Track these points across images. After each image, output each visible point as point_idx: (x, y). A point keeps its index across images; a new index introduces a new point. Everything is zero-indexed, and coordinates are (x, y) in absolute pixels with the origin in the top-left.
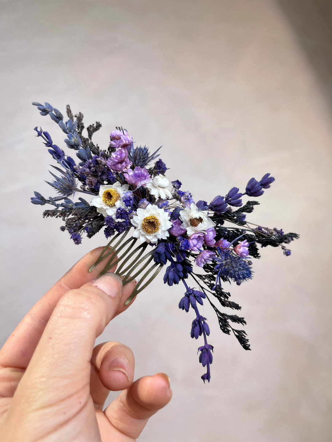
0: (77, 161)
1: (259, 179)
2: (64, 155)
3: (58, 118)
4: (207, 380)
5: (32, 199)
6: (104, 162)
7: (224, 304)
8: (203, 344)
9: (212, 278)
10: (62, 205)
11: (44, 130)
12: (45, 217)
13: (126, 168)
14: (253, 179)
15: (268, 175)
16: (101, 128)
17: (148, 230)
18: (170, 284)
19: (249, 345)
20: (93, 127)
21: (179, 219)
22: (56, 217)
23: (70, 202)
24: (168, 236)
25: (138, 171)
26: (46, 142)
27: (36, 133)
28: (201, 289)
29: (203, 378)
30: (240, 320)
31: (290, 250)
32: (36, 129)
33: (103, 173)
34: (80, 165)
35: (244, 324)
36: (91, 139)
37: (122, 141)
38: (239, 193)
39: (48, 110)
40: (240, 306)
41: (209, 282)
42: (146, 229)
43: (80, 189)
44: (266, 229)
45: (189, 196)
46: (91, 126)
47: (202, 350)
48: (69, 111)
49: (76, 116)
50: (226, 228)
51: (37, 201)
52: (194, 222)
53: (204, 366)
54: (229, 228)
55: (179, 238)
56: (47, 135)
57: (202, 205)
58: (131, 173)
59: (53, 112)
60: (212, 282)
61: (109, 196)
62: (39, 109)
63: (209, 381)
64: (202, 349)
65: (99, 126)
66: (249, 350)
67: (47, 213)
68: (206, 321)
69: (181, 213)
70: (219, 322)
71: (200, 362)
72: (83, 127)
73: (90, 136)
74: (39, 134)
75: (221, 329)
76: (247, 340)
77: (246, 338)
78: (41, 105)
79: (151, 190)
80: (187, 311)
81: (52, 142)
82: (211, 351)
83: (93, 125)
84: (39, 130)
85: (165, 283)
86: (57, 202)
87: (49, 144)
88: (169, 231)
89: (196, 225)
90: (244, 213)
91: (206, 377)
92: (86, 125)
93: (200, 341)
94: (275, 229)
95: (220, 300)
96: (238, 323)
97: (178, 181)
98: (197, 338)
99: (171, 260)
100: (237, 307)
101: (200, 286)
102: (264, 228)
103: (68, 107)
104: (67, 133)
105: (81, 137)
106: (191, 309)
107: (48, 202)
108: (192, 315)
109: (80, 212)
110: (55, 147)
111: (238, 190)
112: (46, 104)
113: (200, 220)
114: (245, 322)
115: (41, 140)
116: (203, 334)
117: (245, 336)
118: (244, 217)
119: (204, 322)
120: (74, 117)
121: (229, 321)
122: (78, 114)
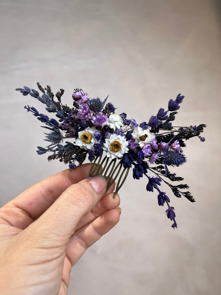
0: (57, 119)
1: (174, 99)
2: (48, 118)
3: (36, 95)
4: (175, 227)
5: (37, 152)
7: (172, 180)
8: (168, 208)
9: (161, 167)
10: (57, 150)
11: (31, 107)
12: (50, 160)
13: (90, 116)
14: (171, 100)
15: (180, 95)
16: (64, 92)
17: (115, 150)
18: (138, 178)
19: (194, 199)
20: (60, 93)
21: (132, 138)
22: (57, 159)
23: (61, 146)
24: (128, 150)
25: (99, 116)
26: (34, 114)
27: (26, 110)
28: (156, 175)
29: (173, 226)
30: (185, 186)
32: (25, 107)
33: (77, 123)
34: (60, 121)
35: (188, 188)
36: (60, 102)
37: (83, 100)
38: (164, 111)
39: (27, 91)
40: (182, 178)
41: (161, 170)
42: (113, 150)
43: (65, 137)
44: (186, 127)
45: (134, 121)
46: (58, 93)
48: (40, 87)
50: (161, 134)
51: (41, 152)
52: (143, 138)
53: (172, 220)
54: (163, 134)
55: (135, 150)
56: (33, 109)
57: (144, 126)
58: (94, 118)
59: (31, 92)
60: (163, 170)
61: (85, 137)
62: (21, 92)
63: (177, 227)
64: (167, 211)
65: (63, 91)
66: (194, 202)
67: (50, 158)
68: (166, 194)
69: (132, 134)
70: (173, 191)
71: (168, 218)
72: (53, 96)
73: (59, 99)
74: (29, 110)
75: (175, 195)
76: (192, 196)
77: (191, 195)
78: (22, 89)
79: (110, 125)
80: (152, 191)
81: (38, 113)
82: (174, 211)
83: (59, 92)
84: (27, 107)
85: (134, 179)
86: (53, 149)
87: (36, 114)
88: (128, 147)
89: (144, 140)
90: (170, 122)
92: (55, 94)
93: (165, 207)
94: (191, 127)
95: (170, 178)
96: (184, 188)
97: (123, 113)
98: (163, 205)
99: (134, 164)
100: (181, 179)
101: (156, 173)
102: (184, 127)
103: (38, 84)
104: (45, 103)
105: (54, 103)
106: (154, 189)
107: (48, 150)
108: (156, 193)
109: (71, 152)
110: (41, 115)
111: (163, 110)
112: (25, 87)
113: (146, 136)
114: (188, 187)
115: (31, 113)
116: (165, 202)
117: (190, 195)
118: (171, 124)
119: (165, 195)
120: (44, 90)
121: (179, 189)
122: (47, 87)
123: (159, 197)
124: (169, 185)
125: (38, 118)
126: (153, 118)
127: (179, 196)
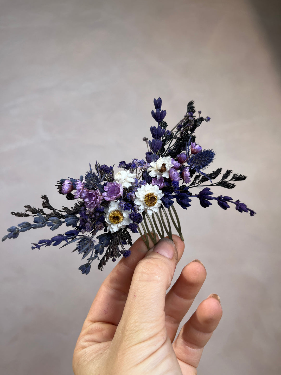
2: (62, 235)
3: (27, 226)
6: (92, 210)
7: (214, 178)
8: (235, 205)
10: (97, 253)
11: (37, 242)
12: (102, 269)
13: (100, 196)
15: (155, 100)
16: (47, 196)
18: (189, 205)
19: (244, 176)
20: (45, 202)
21: (153, 178)
23: (97, 246)
24: (162, 192)
25: (107, 188)
26: (46, 245)
27: (37, 249)
30: (228, 172)
31: (208, 117)
32: (33, 248)
35: (231, 172)
36: (53, 209)
38: (157, 128)
39: (16, 232)
40: (220, 168)
41: (200, 180)
42: (152, 205)
43: (92, 235)
46: (43, 204)
48: (19, 215)
49: (26, 211)
51: (88, 270)
52: (163, 169)
53: (246, 211)
56: (41, 242)
57: (150, 158)
58: (105, 194)
59: (20, 228)
60: (200, 178)
61: (115, 218)
62: (10, 238)
63: (255, 213)
65: (45, 197)
67: (100, 267)
68: (223, 196)
69: (150, 174)
70: (224, 187)
71: (242, 212)
72: (41, 210)
73: (51, 208)
74: (39, 247)
75: (229, 188)
76: (241, 175)
78: (8, 235)
79: (124, 186)
80: (211, 204)
81: (49, 240)
82: (240, 202)
83: (43, 201)
84: (35, 246)
85: (186, 209)
86: (93, 256)
87: (48, 243)
89: (165, 169)
91: (252, 213)
92: (41, 207)
93: (232, 206)
96: (229, 175)
97: (121, 163)
98: (229, 207)
99: (174, 197)
100: (219, 171)
101: (196, 186)
102: (180, 123)
103: (13, 213)
104: (45, 226)
105: (51, 215)
106: (210, 201)
108: (214, 202)
109: (115, 243)
110: (53, 240)
113: (164, 165)
116: (227, 202)
117: (238, 176)
118: (168, 131)
119: (223, 198)
120: (26, 213)
121: (226, 180)
122: (25, 208)
123: (219, 203)
124: (216, 185)
125: (54, 245)
127: (233, 186)
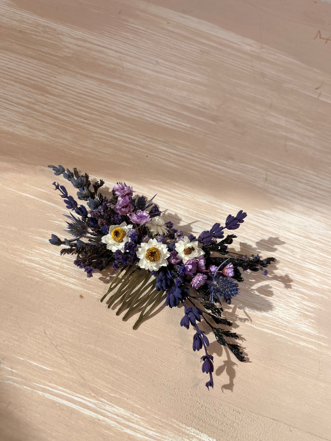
0: (88, 209)
1: (235, 215)
2: (77, 205)
3: (69, 176)
4: (211, 387)
5: (50, 240)
8: (204, 354)
11: (61, 184)
12: (62, 254)
13: (129, 211)
14: (230, 216)
15: (242, 211)
16: (104, 184)
17: (151, 259)
18: (171, 307)
20: (98, 184)
21: (175, 251)
22: (72, 254)
23: (82, 242)
24: (168, 264)
25: (140, 213)
26: (62, 194)
27: (55, 188)
29: (207, 385)
30: (233, 335)
32: (54, 184)
35: (237, 338)
36: (97, 192)
37: (125, 191)
38: (220, 227)
39: (61, 170)
40: (231, 322)
42: (149, 258)
44: (245, 256)
46: (96, 183)
47: (204, 360)
48: (76, 173)
49: (83, 176)
52: (188, 251)
53: (207, 373)
55: (176, 266)
57: (192, 239)
59: (66, 172)
61: (117, 233)
62: (54, 170)
64: (204, 358)
67: (64, 251)
70: (216, 336)
72: (89, 184)
73: (96, 190)
74: (57, 188)
78: (56, 167)
79: (151, 228)
80: (188, 328)
81: (67, 194)
82: (212, 361)
83: (98, 182)
84: (56, 184)
87: (65, 195)
88: (168, 259)
89: (190, 254)
90: (226, 245)
94: (252, 256)
97: (170, 223)
98: (198, 350)
100: (228, 323)
102: (243, 256)
103: (75, 170)
104: (78, 188)
105: (90, 191)
107: (64, 243)
110: (70, 198)
111: (219, 224)
112: (60, 166)
113: (193, 249)
115: (59, 192)
116: (203, 347)
118: (226, 248)
119: (204, 336)
122: (85, 174)
123: (195, 337)
125: (65, 201)
126: (205, 233)
